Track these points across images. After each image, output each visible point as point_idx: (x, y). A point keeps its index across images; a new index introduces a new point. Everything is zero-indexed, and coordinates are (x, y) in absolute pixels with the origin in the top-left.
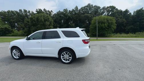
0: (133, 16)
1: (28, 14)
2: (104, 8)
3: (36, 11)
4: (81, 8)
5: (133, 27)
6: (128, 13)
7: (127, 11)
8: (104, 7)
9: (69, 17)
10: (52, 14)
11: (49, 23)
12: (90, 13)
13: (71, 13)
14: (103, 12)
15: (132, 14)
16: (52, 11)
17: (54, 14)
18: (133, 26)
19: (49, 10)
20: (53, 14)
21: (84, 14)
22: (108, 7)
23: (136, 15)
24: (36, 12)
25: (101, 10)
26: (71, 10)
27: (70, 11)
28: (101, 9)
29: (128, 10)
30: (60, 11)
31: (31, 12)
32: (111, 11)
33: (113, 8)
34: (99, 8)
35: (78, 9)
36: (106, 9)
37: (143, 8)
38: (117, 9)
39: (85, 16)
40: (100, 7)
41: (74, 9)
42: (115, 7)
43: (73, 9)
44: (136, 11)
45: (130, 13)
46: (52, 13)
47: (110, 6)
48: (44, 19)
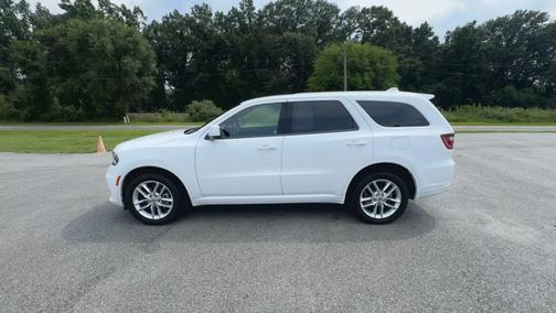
0: (445, 50)
1: (19, 16)
2: (351, 13)
3: (63, 7)
4: (267, 7)
5: (444, 87)
6: (431, 38)
7: (425, 30)
8: (353, 8)
9: (219, 42)
10: (141, 26)
11: (138, 64)
12: (302, 30)
13: (224, 26)
14: (349, 30)
15: (442, 41)
16: (137, 10)
17: (149, 22)
18: (445, 84)
19: (123, 6)
20: (143, 22)
21: (277, 30)
22: (365, 11)
23: (453, 47)
24: (63, 12)
25: (341, 19)
26: (225, 14)
27: (220, 15)
28: (340, 14)
29: (430, 25)
30: (176, 12)
31: (33, 9)
32: (374, 25)
33: (382, 14)
34: (335, 10)
35: (256, 11)
36: (359, 17)
37: (475, 22)
38: (396, 19)
39: (284, 41)
40: (339, 7)
41: (239, 10)
42: (391, 13)
43: (234, 10)
44: (455, 33)
45: (436, 38)
46: (140, 19)
47: (373, 8)
48: (114, 43)
